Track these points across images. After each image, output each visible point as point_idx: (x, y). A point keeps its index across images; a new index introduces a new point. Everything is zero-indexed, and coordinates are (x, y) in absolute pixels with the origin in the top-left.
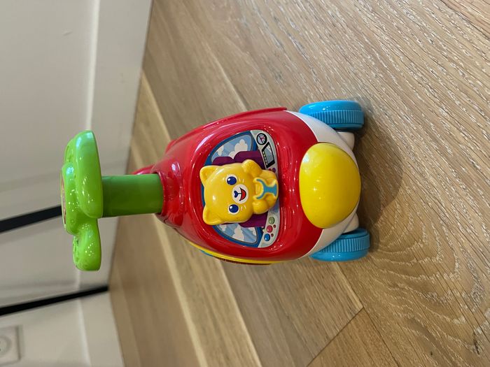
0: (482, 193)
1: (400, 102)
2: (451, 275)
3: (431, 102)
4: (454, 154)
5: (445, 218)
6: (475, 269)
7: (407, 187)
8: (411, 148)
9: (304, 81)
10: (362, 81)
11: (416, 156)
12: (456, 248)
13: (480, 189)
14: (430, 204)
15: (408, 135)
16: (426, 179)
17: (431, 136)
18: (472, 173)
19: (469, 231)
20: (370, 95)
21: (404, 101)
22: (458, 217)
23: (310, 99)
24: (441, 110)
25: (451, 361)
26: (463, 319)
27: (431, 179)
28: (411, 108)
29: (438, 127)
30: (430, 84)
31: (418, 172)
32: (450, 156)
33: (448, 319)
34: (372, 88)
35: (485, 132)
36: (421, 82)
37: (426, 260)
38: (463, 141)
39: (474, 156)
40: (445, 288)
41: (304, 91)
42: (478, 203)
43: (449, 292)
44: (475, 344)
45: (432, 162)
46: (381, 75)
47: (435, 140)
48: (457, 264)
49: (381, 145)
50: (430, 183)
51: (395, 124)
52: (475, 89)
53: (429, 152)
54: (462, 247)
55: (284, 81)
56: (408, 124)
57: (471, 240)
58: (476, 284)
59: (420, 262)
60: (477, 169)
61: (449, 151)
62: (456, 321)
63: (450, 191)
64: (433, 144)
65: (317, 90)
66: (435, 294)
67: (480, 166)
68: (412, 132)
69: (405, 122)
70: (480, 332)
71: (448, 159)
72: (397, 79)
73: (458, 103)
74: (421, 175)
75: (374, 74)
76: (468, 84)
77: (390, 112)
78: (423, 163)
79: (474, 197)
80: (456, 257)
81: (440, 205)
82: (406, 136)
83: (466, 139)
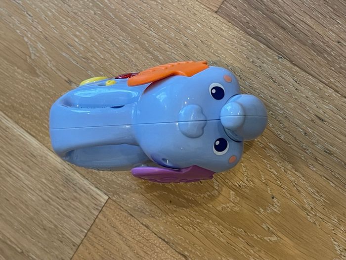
1: (119, 30)
3: (143, 28)
4: (164, 59)
8: (132, 61)
9: (17, 22)
10: (82, 18)
11: (137, 66)
15: (128, 52)
17: (146, 50)
20: (91, 28)
21: (122, 29)
23: (27, 37)
24: (150, 32)
28: (129, 34)
29: (150, 43)
30: (140, 16)
34: (93, 23)
35: (181, 42)
36: (133, 15)
38: (169, 50)
41: (18, 31)
46: (99, 12)
47: (149, 52)
51: (116, 46)
52: (171, 16)
53: (147, 61)
56: (127, 45)
61: (161, 58)
64: (148, 55)
65: (34, 29)
68: (131, 50)
69: (125, 44)
72: (113, 14)
73: (161, 26)
75: (93, 12)
76: (166, 14)
77: (111, 39)
82: (127, 53)
83: (170, 47)
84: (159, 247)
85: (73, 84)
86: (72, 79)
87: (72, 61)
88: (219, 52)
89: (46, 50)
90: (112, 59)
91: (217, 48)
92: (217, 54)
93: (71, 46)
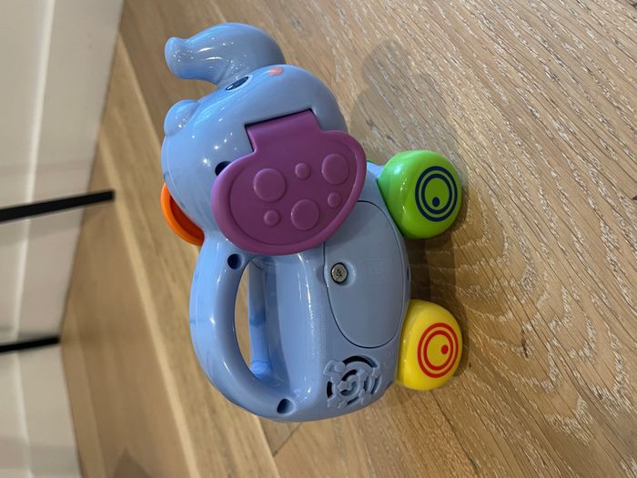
0: (540, 148)
1: (447, 40)
2: (499, 260)
3: (486, 38)
4: (510, 102)
5: (494, 187)
6: (528, 248)
7: (450, 152)
8: (458, 100)
9: (329, 25)
10: (401, 18)
11: (463, 109)
12: (506, 224)
13: (538, 143)
14: (477, 170)
15: (455, 83)
16: (474, 139)
17: (483, 81)
18: (529, 124)
19: (523, 199)
20: (411, 35)
21: (452, 39)
22: (510, 184)
23: (336, 48)
24: (496, 46)
25: (493, 371)
26: (511, 314)
27: (481, 138)
28: (460, 48)
29: (492, 68)
30: (484, 14)
31: (465, 130)
32: (504, 105)
33: (492, 317)
34: (414, 27)
35: (547, 69)
36: (475, 12)
37: (469, 244)
38: (521, 83)
39: (533, 101)
40: (490, 276)
41: (328, 39)
42: (535, 162)
43: (496, 282)
44: (523, 345)
45: (482, 116)
46: (425, 8)
47: (487, 85)
48: (506, 244)
49: (421, 100)
50: (480, 143)
51: (439, 70)
52: (538, 14)
53: (480, 102)
54: (515, 222)
55: (303, 28)
56: (456, 69)
57: (524, 210)
58: (528, 267)
59: (462, 247)
60: (536, 117)
61: (504, 98)
62: (502, 319)
63: (503, 150)
64: (485, 91)
65: (345, 36)
66: (478, 287)
67: (541, 114)
68: (460, 79)
69: (453, 66)
70: (530, 328)
71: (502, 109)
72: (444, 11)
73: (517, 34)
74: (469, 134)
75: (417, 8)
76: (529, 8)
77: (434, 56)
78: (472, 118)
79: (531, 154)
80: (506, 235)
81: (488, 169)
82: (452, 85)
83: (525, 80)
84: (440, 427)
85: (374, 128)
86: (375, 121)
87: (379, 89)
88: (623, 97)
89: (352, 70)
90: (429, 93)
91: (621, 88)
92: (618, 102)
93: (382, 66)
